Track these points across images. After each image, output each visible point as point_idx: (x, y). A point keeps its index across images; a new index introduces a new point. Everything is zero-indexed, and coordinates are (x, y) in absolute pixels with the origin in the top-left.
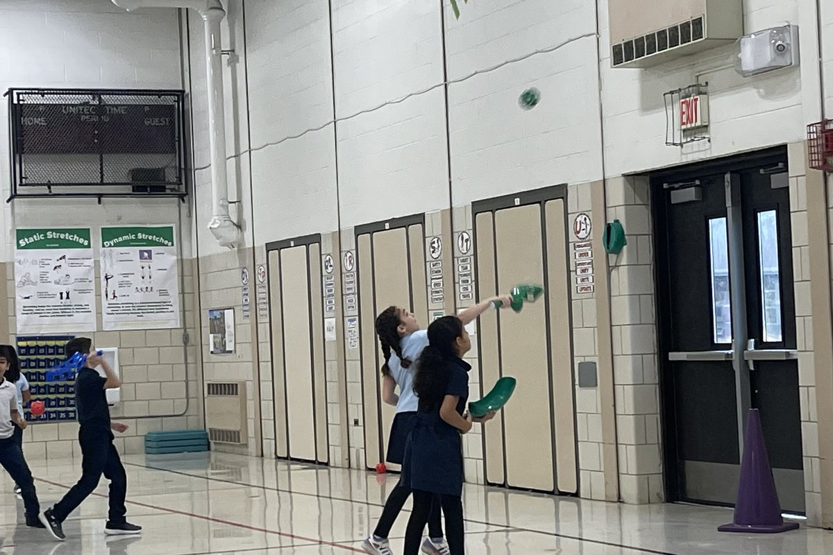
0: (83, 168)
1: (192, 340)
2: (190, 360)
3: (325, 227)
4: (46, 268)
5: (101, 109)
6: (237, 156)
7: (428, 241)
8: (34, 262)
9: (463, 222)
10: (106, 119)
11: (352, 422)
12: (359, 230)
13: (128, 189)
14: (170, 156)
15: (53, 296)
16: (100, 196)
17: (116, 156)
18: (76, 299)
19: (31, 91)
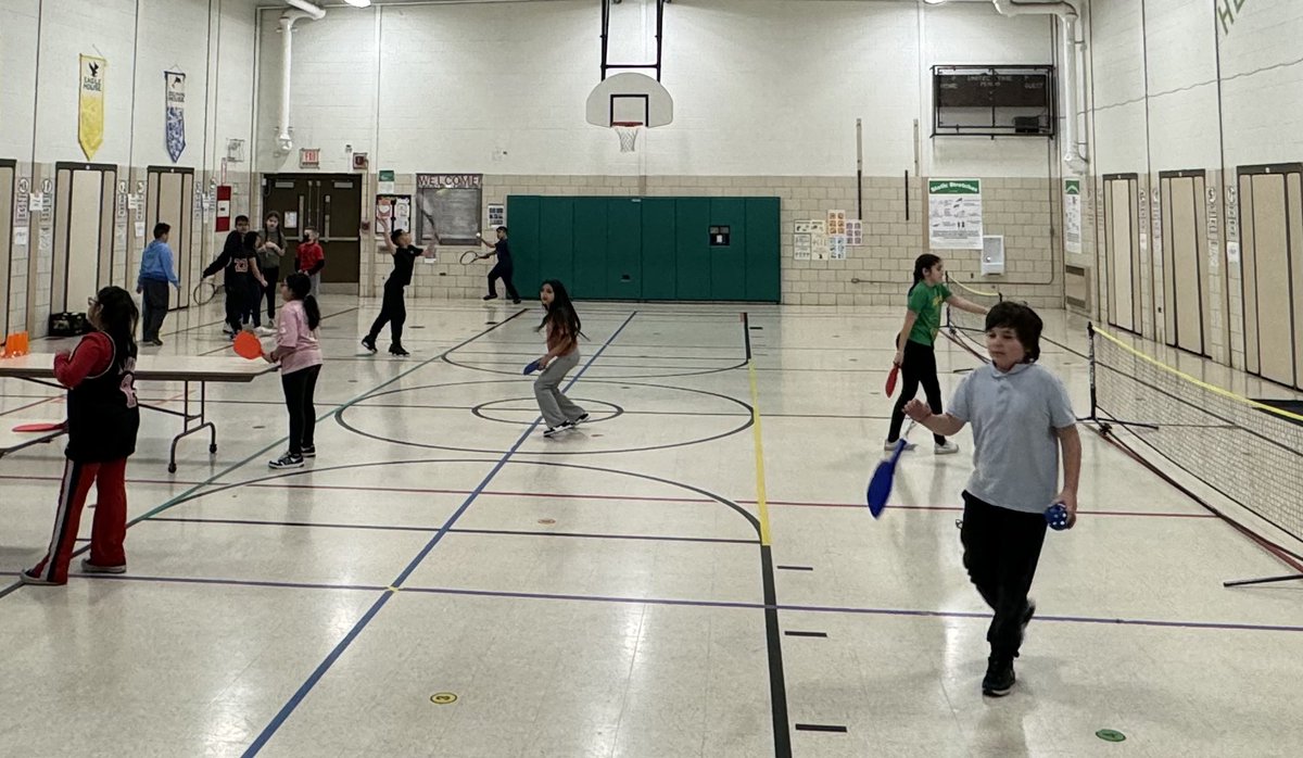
0: (982, 116)
1: (1056, 232)
2: (1055, 246)
3: (1142, 171)
4: (948, 207)
5: (994, 78)
6: (1086, 112)
7: (1207, 190)
8: (941, 202)
9: (1231, 179)
10: (998, 84)
11: (1157, 309)
12: (1163, 175)
13: (1013, 131)
14: (1042, 109)
15: (954, 224)
16: (993, 135)
17: (1002, 108)
18: (969, 227)
19: (946, 67)
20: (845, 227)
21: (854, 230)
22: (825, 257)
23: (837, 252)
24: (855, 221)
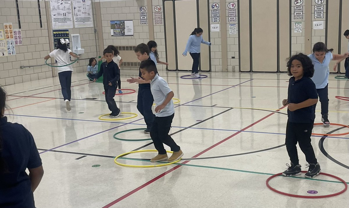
20: (13, 34)
21: (18, 35)
22: (6, 54)
23: (11, 50)
24: (17, 30)
